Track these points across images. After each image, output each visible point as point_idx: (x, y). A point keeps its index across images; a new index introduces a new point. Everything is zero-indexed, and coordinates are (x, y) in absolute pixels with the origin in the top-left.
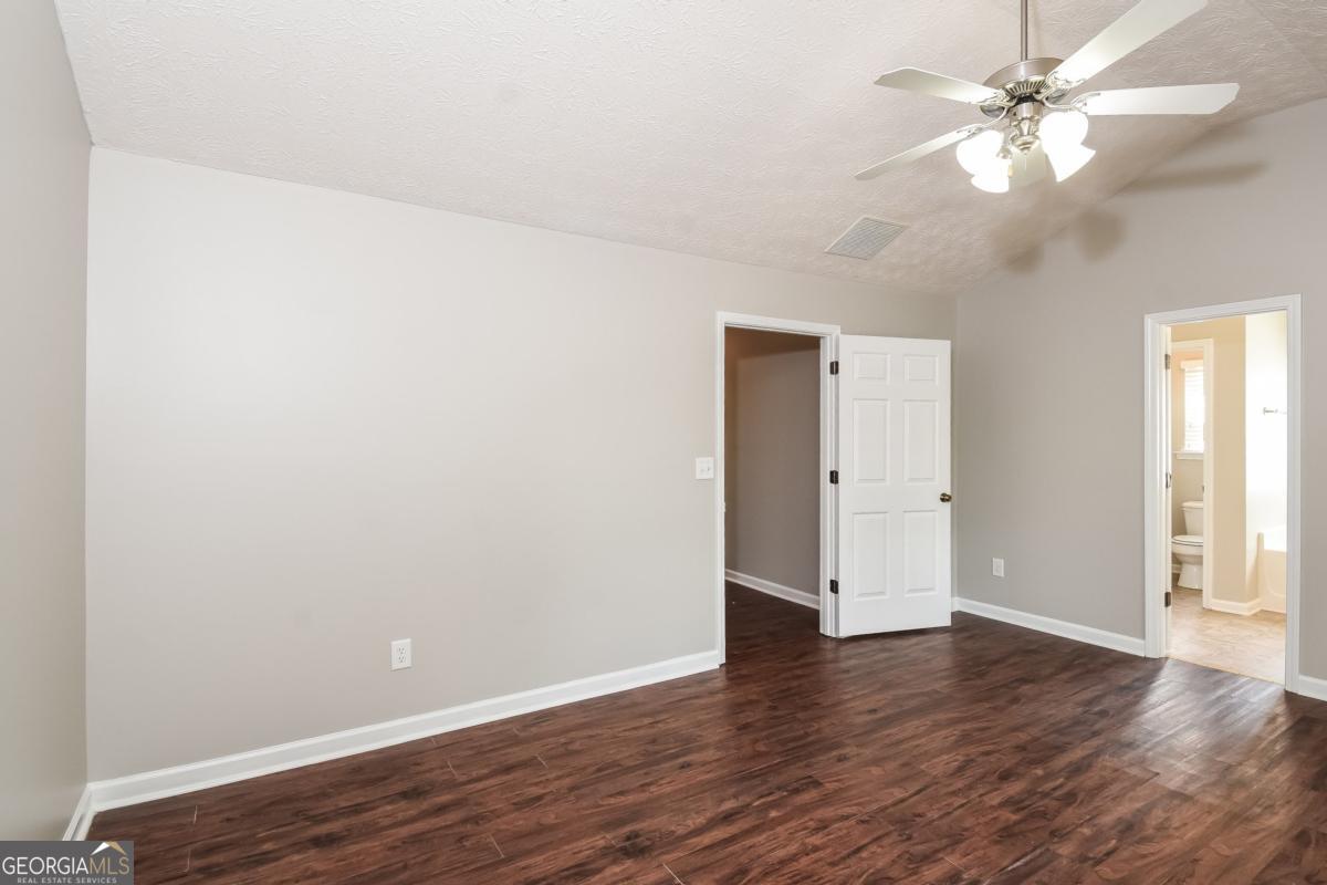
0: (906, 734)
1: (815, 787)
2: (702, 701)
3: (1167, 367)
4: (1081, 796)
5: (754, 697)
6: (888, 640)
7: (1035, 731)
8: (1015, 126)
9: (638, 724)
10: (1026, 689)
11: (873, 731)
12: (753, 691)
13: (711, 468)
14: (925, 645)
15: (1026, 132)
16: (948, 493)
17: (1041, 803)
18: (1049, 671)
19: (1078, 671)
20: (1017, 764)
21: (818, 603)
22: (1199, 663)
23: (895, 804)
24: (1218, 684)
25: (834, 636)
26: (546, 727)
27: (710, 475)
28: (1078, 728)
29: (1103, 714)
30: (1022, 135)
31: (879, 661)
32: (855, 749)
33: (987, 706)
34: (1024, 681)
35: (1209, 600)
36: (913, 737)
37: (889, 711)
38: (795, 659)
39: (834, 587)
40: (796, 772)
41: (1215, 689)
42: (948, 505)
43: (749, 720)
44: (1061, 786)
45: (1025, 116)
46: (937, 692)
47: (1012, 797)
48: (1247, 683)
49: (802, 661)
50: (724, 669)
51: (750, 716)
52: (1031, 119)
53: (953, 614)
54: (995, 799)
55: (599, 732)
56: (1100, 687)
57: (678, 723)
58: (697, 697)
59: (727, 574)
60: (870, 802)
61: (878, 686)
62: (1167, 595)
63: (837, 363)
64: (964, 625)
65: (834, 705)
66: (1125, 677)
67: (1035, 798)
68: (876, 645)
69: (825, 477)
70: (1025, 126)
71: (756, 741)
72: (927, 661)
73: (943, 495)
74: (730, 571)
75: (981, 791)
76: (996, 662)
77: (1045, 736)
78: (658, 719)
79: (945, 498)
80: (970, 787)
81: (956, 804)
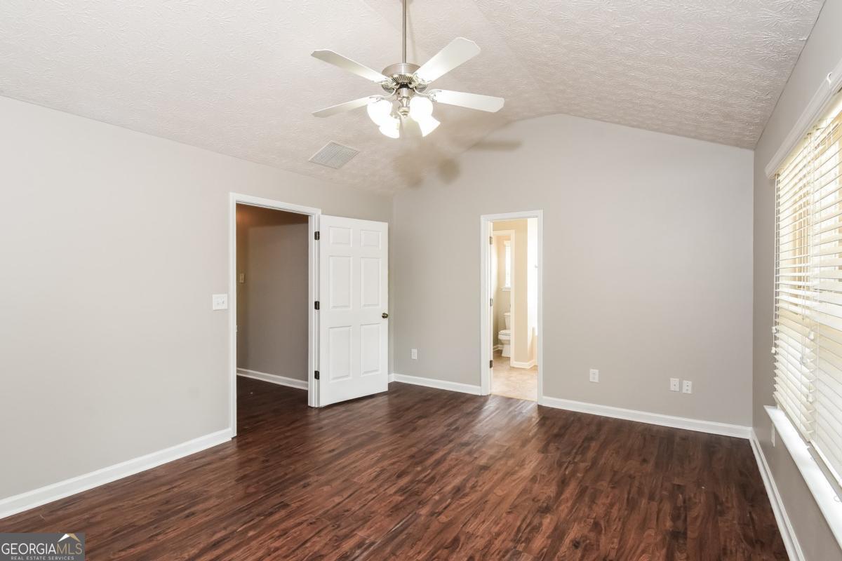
0: (349, 462)
1: (283, 509)
2: (214, 466)
3: (491, 243)
4: (438, 477)
5: (254, 456)
6: (350, 405)
7: (421, 446)
8: (400, 101)
9: (158, 492)
10: (421, 422)
11: (330, 463)
12: (253, 452)
13: (226, 301)
14: (371, 405)
15: (405, 105)
16: (387, 313)
17: (417, 486)
18: (435, 409)
19: (450, 407)
20: (409, 466)
21: (307, 386)
22: (504, 395)
23: (334, 507)
24: (510, 405)
25: (317, 406)
26: (72, 509)
27: (224, 307)
28: (443, 440)
29: (457, 429)
30: (403, 106)
31: (342, 419)
32: (316, 477)
33: (399, 435)
34: (420, 418)
35: (514, 363)
36: (354, 462)
37: (342, 449)
38: (288, 425)
39: (317, 375)
40: (275, 500)
41: (509, 408)
42: (386, 320)
43: (246, 473)
44: (428, 475)
45: (404, 95)
46: (372, 432)
47: (402, 486)
48: (524, 402)
49: (293, 426)
50: (235, 440)
51: (248, 470)
52: (408, 98)
53: (389, 384)
54: (392, 490)
55: (121, 504)
56: (457, 415)
57: (192, 485)
58: (209, 464)
59: (238, 371)
60: (318, 510)
61: (339, 434)
62: (491, 362)
63: (319, 232)
64: (396, 390)
65: (307, 452)
66: (469, 408)
67: (413, 485)
68: (342, 408)
69: (311, 305)
70: (405, 101)
71: (248, 486)
72: (371, 414)
73: (384, 314)
74: (239, 369)
75: (386, 487)
76: (408, 409)
77: (425, 447)
78: (173, 486)
79: (385, 316)
80: (380, 486)
81: (370, 499)
